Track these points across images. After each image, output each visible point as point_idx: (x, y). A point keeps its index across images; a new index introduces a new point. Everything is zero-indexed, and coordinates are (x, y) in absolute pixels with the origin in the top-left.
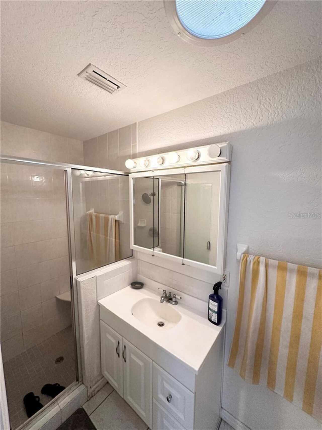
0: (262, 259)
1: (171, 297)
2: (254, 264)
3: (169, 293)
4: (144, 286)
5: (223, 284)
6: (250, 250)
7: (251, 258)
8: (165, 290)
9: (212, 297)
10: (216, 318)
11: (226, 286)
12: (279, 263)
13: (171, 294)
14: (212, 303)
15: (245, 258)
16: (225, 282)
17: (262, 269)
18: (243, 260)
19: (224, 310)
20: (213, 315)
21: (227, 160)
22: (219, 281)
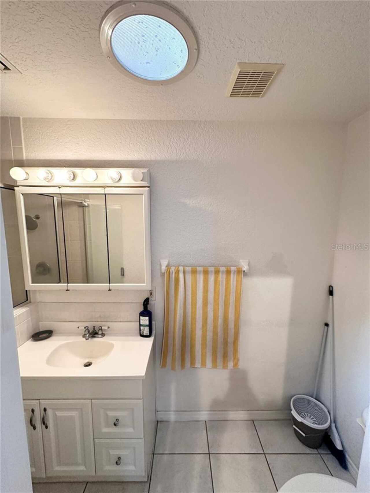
0: (181, 268)
1: (96, 331)
2: (175, 273)
3: (93, 328)
4: (54, 332)
5: (150, 299)
6: (171, 263)
7: (173, 269)
8: (87, 327)
9: (142, 314)
10: (148, 331)
11: (153, 301)
12: (192, 269)
13: (95, 328)
14: (143, 319)
15: (168, 270)
16: (152, 297)
17: (181, 276)
18: (167, 272)
19: (153, 323)
20: (145, 330)
21: (148, 185)
22: (147, 297)
